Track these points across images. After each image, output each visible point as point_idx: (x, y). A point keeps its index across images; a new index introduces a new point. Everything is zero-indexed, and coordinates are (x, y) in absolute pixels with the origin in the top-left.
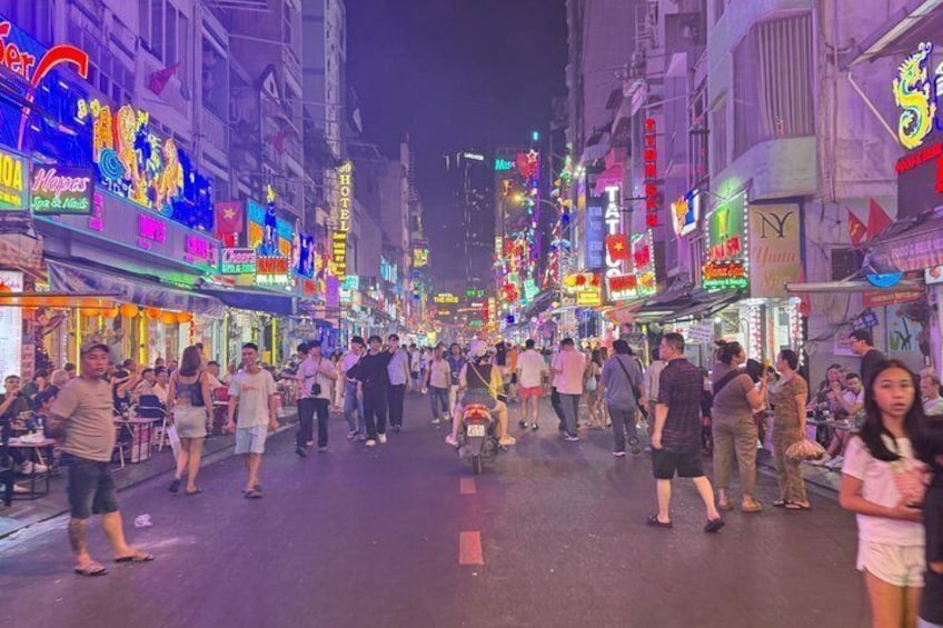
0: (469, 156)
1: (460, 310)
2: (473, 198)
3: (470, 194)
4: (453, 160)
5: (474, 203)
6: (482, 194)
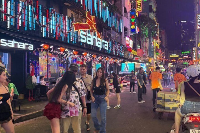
0: (182, 21)
1: (179, 59)
2: (183, 32)
3: (183, 31)
4: (178, 23)
5: (184, 34)
6: (186, 31)
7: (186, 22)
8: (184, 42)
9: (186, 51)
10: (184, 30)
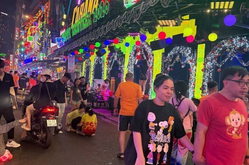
3: (2, 26)
5: (3, 29)
6: (6, 26)
7: (7, 15)
8: (3, 39)
9: (4, 53)
10: (4, 25)
